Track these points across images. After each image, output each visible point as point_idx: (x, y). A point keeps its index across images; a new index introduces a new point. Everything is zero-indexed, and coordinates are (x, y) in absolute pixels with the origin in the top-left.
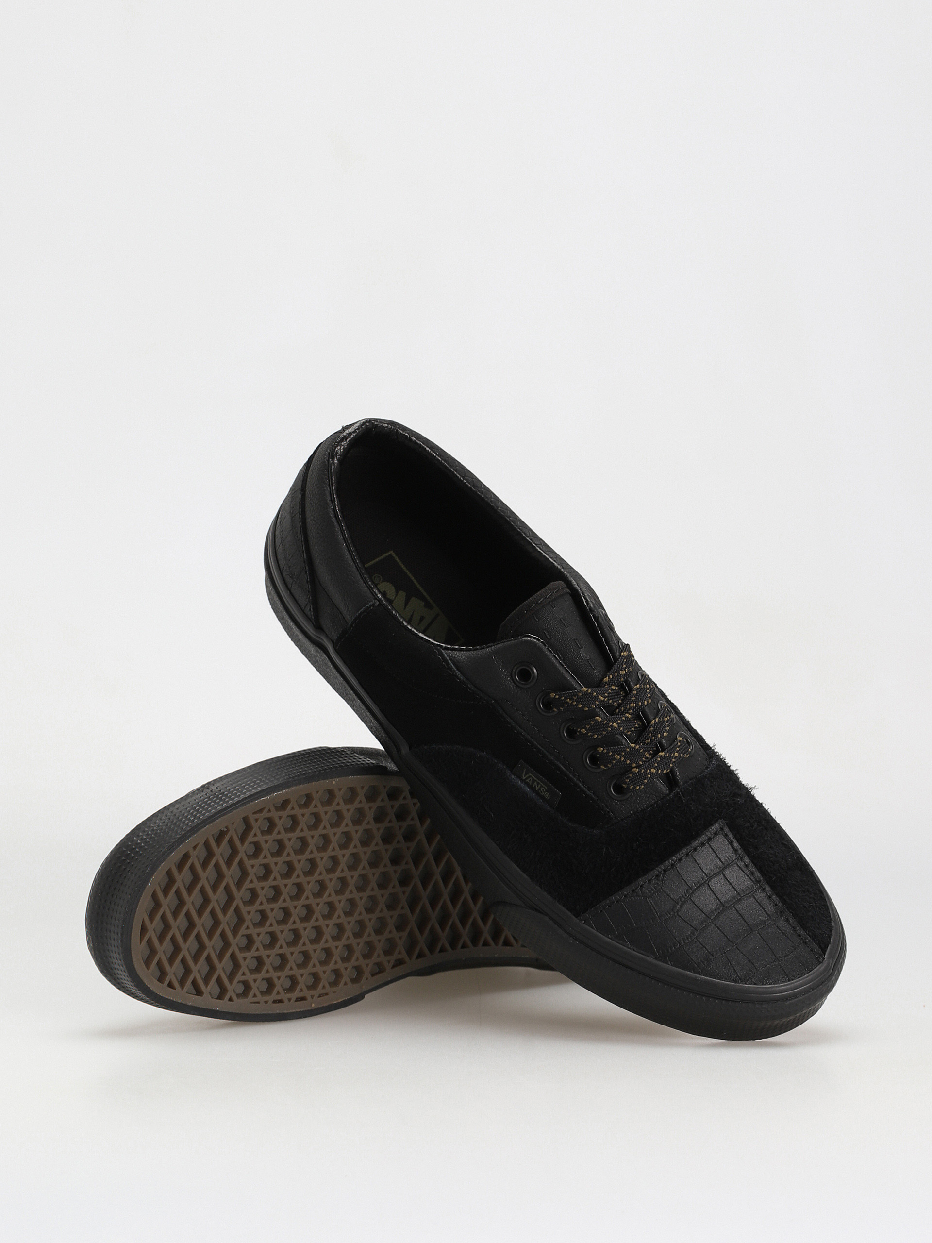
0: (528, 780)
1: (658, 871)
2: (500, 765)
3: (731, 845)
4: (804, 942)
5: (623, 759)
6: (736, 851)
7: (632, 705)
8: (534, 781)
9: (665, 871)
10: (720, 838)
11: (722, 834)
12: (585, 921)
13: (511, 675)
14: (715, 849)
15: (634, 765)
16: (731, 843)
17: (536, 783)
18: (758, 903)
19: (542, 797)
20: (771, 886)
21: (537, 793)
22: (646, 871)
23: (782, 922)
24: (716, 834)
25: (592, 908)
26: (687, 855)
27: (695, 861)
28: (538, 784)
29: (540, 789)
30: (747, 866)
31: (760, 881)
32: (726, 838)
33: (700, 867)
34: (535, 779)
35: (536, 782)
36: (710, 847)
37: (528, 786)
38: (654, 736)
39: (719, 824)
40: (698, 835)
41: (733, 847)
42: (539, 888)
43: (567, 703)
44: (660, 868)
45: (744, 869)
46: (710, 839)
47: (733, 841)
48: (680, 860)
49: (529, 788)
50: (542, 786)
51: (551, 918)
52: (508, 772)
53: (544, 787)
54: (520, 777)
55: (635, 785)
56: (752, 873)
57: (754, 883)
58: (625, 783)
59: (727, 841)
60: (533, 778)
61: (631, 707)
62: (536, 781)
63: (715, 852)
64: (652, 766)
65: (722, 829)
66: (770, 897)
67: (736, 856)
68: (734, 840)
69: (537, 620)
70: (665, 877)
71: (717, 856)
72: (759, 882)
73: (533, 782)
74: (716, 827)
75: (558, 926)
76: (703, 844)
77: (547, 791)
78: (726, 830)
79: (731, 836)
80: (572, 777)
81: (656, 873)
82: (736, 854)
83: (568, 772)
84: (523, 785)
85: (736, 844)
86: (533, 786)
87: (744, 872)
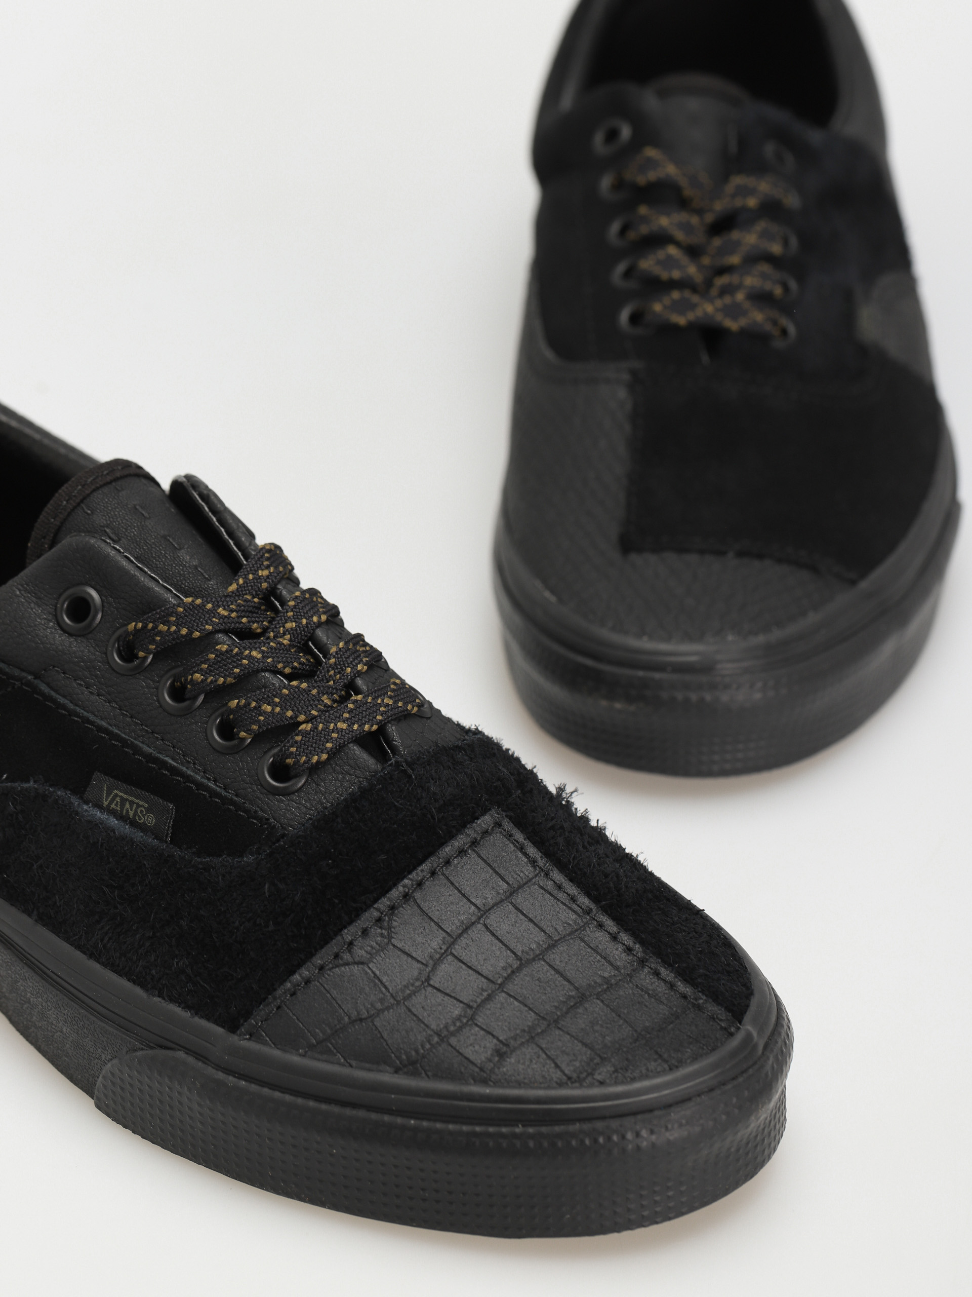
0: (113, 806)
1: (378, 910)
2: (59, 793)
3: (521, 852)
4: (694, 1005)
5: (278, 709)
6: (533, 862)
7: (289, 625)
8: (123, 801)
9: (393, 908)
10: (498, 839)
11: (501, 833)
12: (251, 1035)
13: (56, 616)
14: (490, 861)
15: (302, 718)
16: (522, 849)
17: (127, 806)
18: (592, 948)
19: (143, 828)
20: (614, 919)
21: (133, 823)
22: (355, 914)
23: (645, 978)
24: (486, 833)
25: (259, 1006)
26: (433, 873)
27: (452, 884)
28: (132, 803)
29: (135, 814)
30: (560, 887)
31: (591, 910)
32: (509, 840)
33: (464, 895)
34: (125, 796)
35: (128, 803)
36: (479, 856)
37: (115, 816)
38: (339, 673)
39: (492, 816)
40: (451, 836)
41: (526, 855)
42: (159, 999)
43: (160, 633)
44: (381, 903)
45: (555, 892)
46: (474, 843)
47: (524, 844)
48: (420, 884)
49: (117, 819)
50: (138, 806)
51: (188, 1051)
52: (75, 801)
53: (142, 806)
54: (99, 806)
55: (309, 756)
56: (573, 899)
57: (579, 916)
58: (291, 755)
59: (512, 846)
60: (121, 797)
61: (287, 630)
62: (127, 800)
63: (489, 865)
64: (340, 718)
65: (498, 824)
66: (614, 938)
67: (535, 869)
68: (526, 843)
69: (89, 512)
70: (395, 921)
71: (497, 873)
72: (588, 912)
73: (122, 805)
74: (486, 821)
75: (204, 1062)
76: (462, 852)
77: (148, 810)
78: (507, 825)
79: (519, 836)
80: (192, 774)
81: (376, 914)
82: (534, 867)
83: (184, 769)
84: (105, 816)
85: (532, 851)
86: (124, 812)
87: (555, 898)
